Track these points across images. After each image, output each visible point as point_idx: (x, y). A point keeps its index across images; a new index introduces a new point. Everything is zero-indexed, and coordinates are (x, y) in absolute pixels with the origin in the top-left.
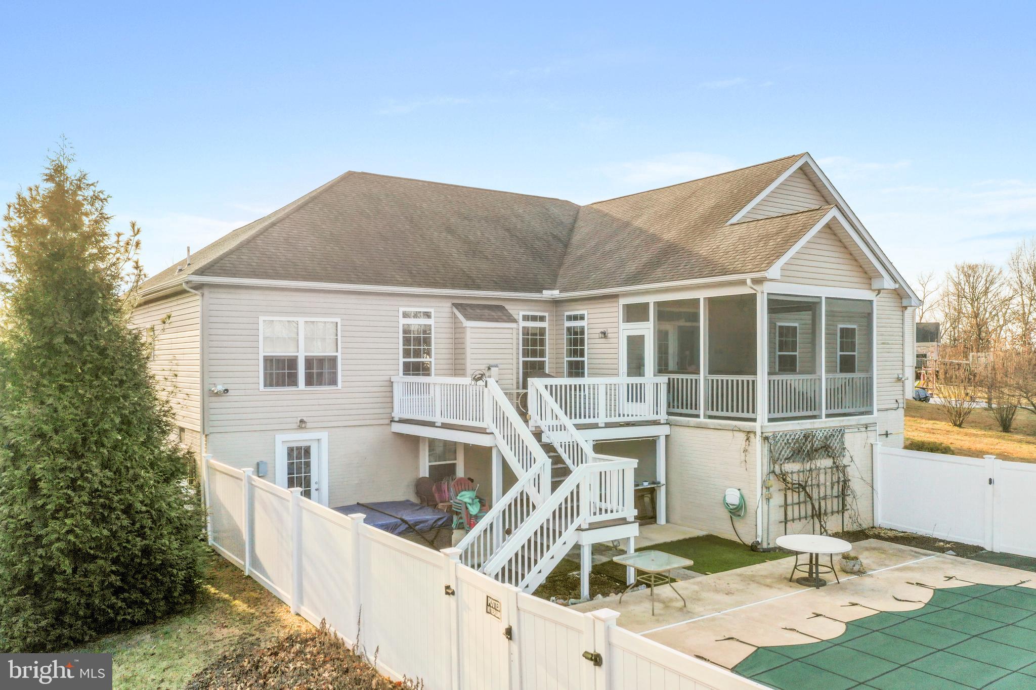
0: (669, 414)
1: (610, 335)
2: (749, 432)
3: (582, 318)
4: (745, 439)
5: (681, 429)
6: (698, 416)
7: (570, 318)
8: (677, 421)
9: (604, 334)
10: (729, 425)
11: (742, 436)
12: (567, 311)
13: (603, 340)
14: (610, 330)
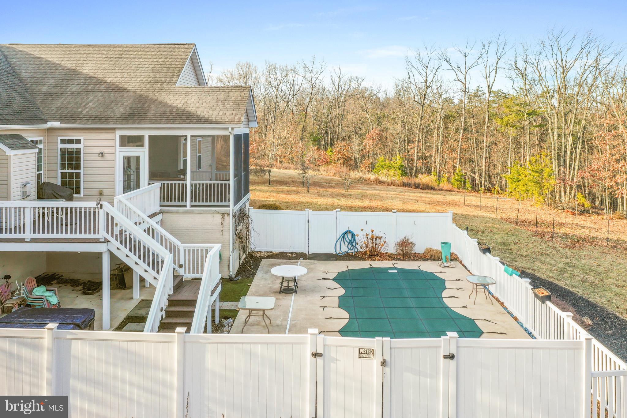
0: (161, 206)
1: (106, 155)
2: (223, 214)
3: (78, 142)
4: (221, 218)
5: (171, 215)
6: (185, 206)
7: (63, 141)
8: (169, 210)
9: (102, 154)
10: (209, 210)
11: (219, 216)
12: (60, 136)
13: (100, 159)
14: (106, 152)
